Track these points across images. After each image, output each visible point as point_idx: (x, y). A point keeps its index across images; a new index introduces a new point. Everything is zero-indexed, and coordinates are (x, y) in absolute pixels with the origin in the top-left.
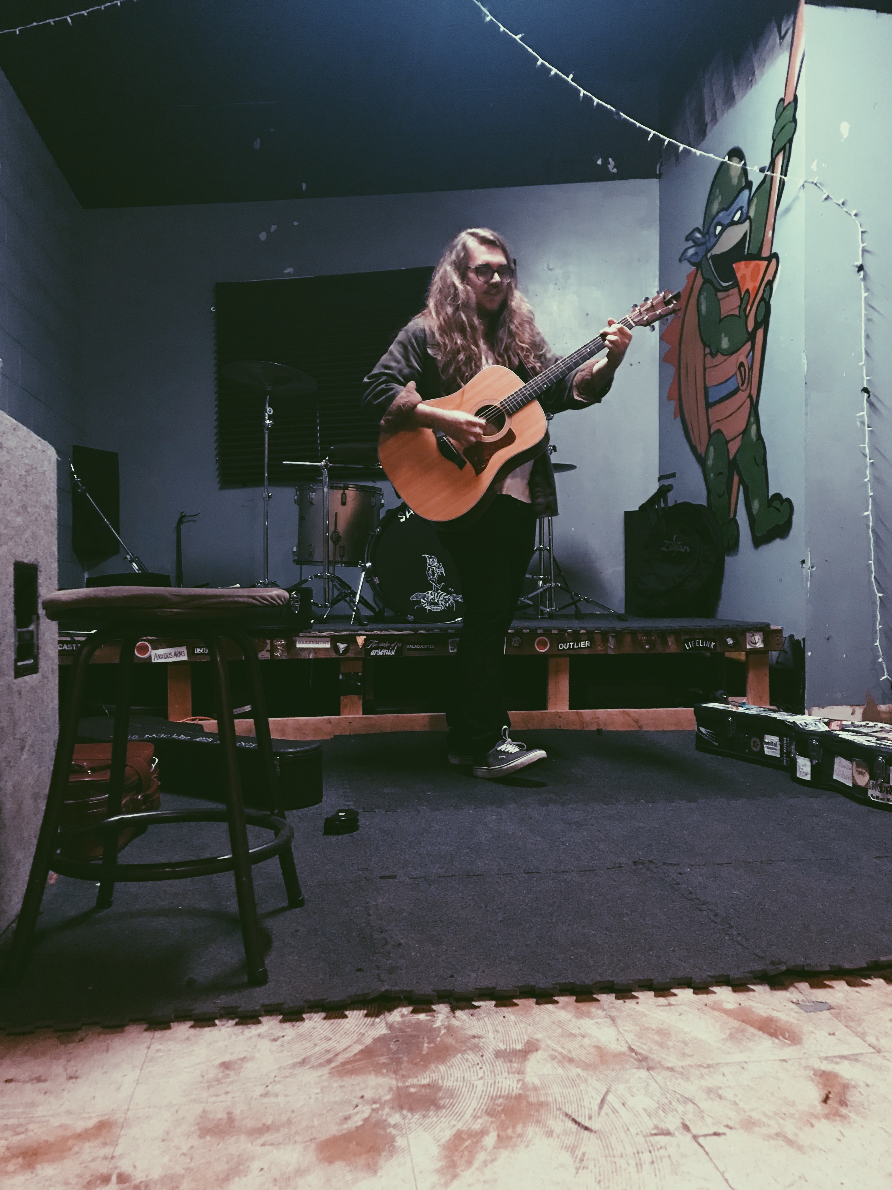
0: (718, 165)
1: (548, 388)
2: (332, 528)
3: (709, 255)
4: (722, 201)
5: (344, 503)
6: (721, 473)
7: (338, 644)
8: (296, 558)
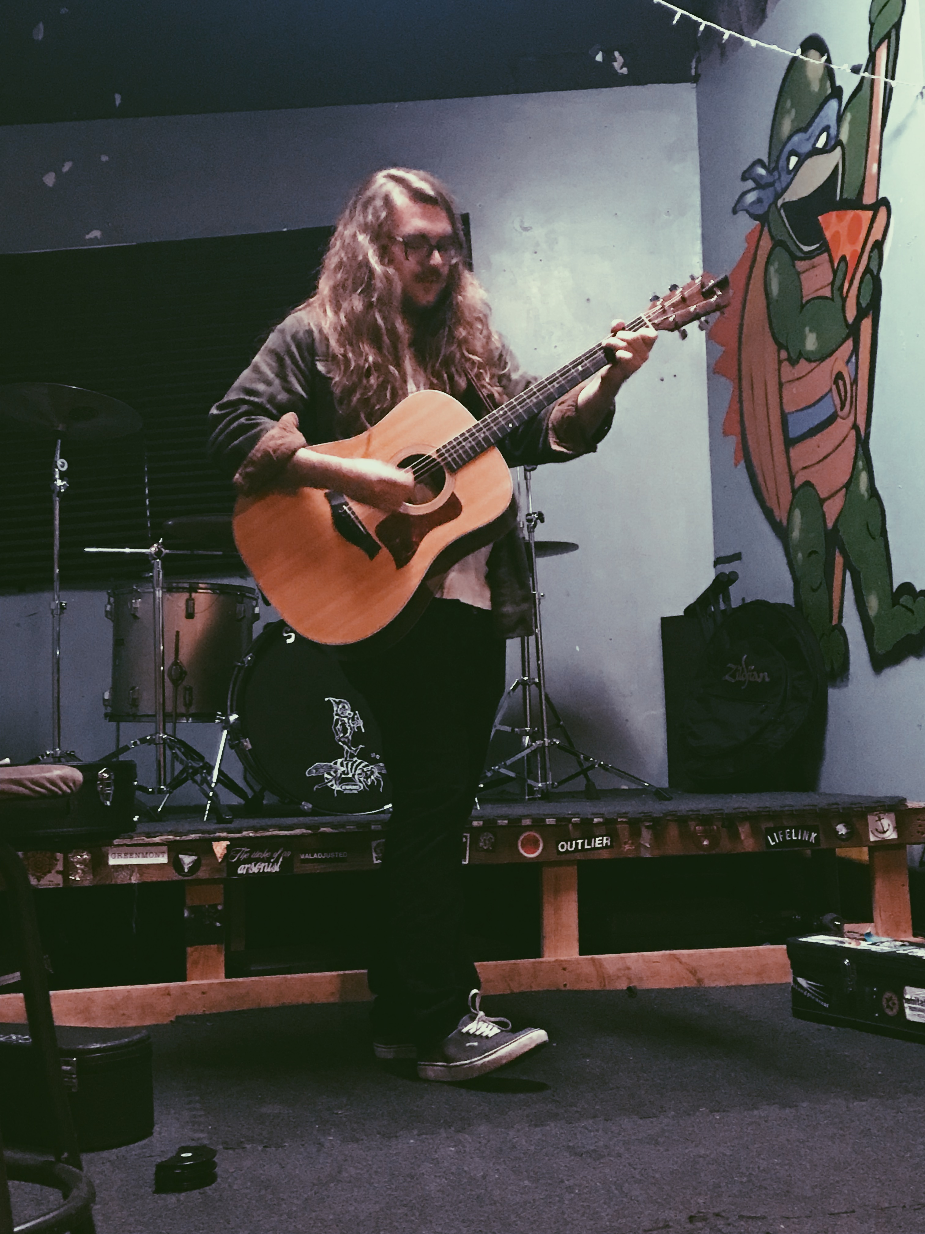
0: (786, 63)
1: (515, 429)
2: (169, 660)
3: (780, 202)
4: (796, 117)
5: (190, 615)
6: (815, 552)
7: (181, 856)
8: (109, 710)
